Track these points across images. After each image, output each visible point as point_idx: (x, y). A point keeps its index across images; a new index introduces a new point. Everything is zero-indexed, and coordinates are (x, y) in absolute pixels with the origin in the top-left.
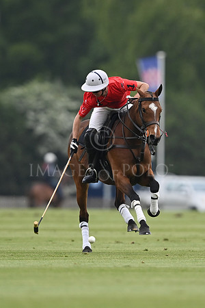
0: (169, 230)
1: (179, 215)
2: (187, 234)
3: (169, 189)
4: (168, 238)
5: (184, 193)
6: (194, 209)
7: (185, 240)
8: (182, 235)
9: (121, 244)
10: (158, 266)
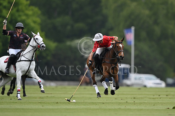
0: (136, 94)
1: (139, 89)
2: (142, 96)
3: (136, 79)
4: (135, 97)
5: (141, 80)
6: (145, 86)
7: (142, 98)
8: (140, 96)
9: (117, 100)
10: (131, 108)
